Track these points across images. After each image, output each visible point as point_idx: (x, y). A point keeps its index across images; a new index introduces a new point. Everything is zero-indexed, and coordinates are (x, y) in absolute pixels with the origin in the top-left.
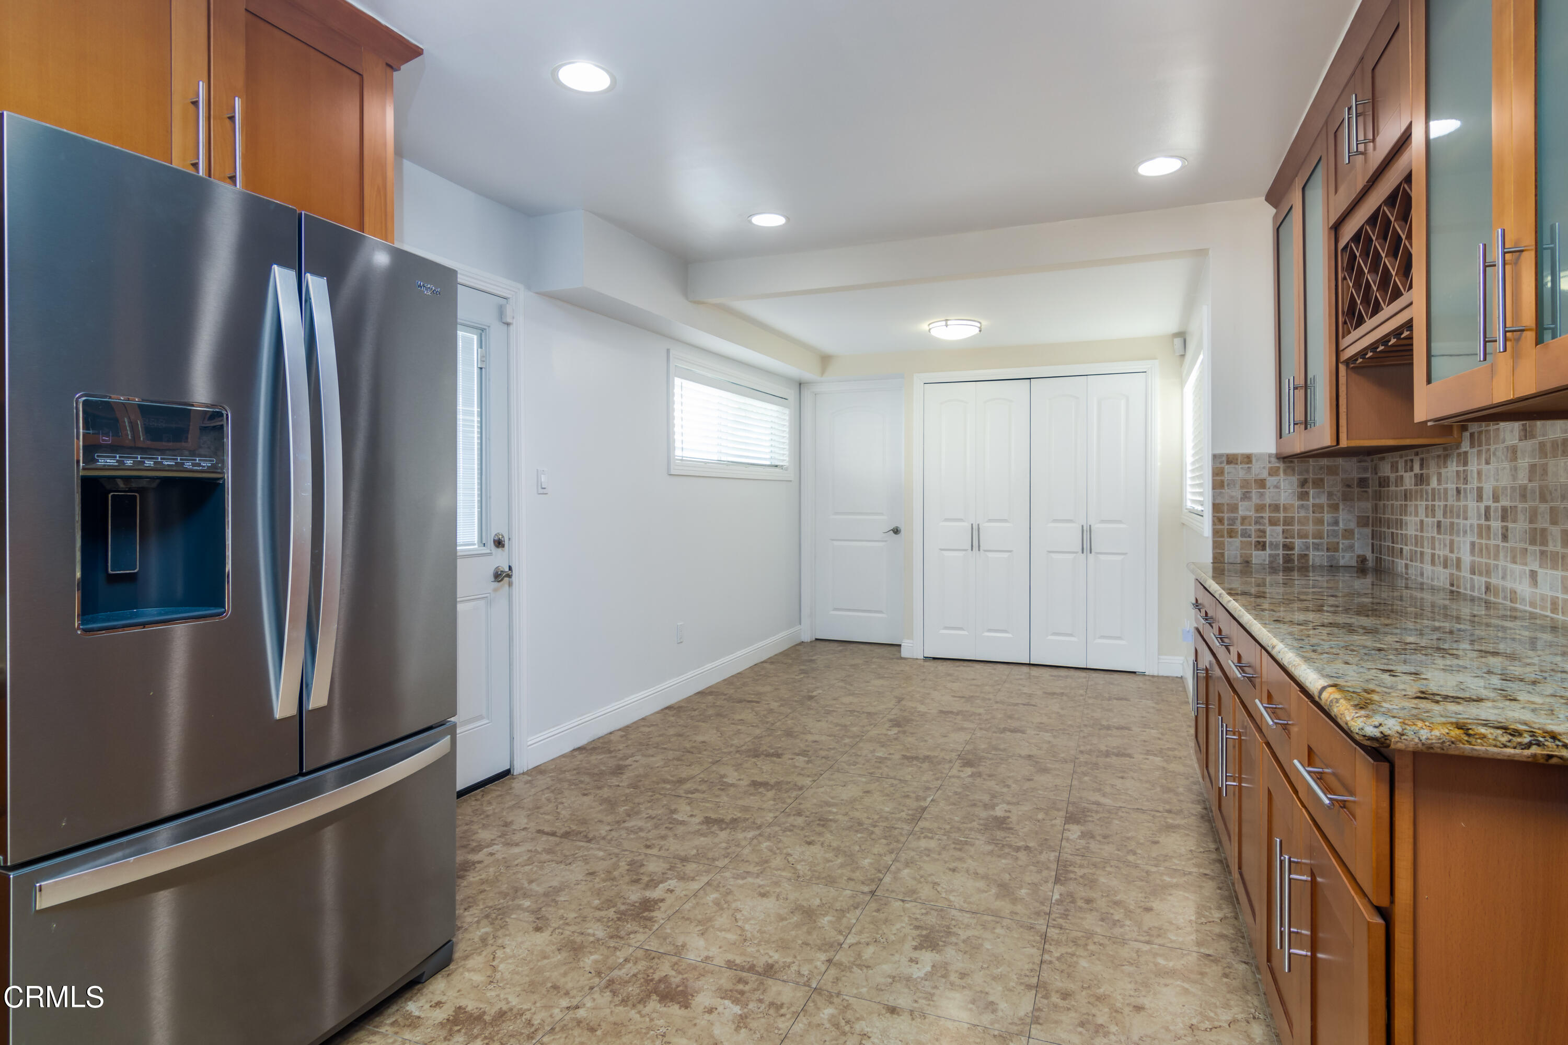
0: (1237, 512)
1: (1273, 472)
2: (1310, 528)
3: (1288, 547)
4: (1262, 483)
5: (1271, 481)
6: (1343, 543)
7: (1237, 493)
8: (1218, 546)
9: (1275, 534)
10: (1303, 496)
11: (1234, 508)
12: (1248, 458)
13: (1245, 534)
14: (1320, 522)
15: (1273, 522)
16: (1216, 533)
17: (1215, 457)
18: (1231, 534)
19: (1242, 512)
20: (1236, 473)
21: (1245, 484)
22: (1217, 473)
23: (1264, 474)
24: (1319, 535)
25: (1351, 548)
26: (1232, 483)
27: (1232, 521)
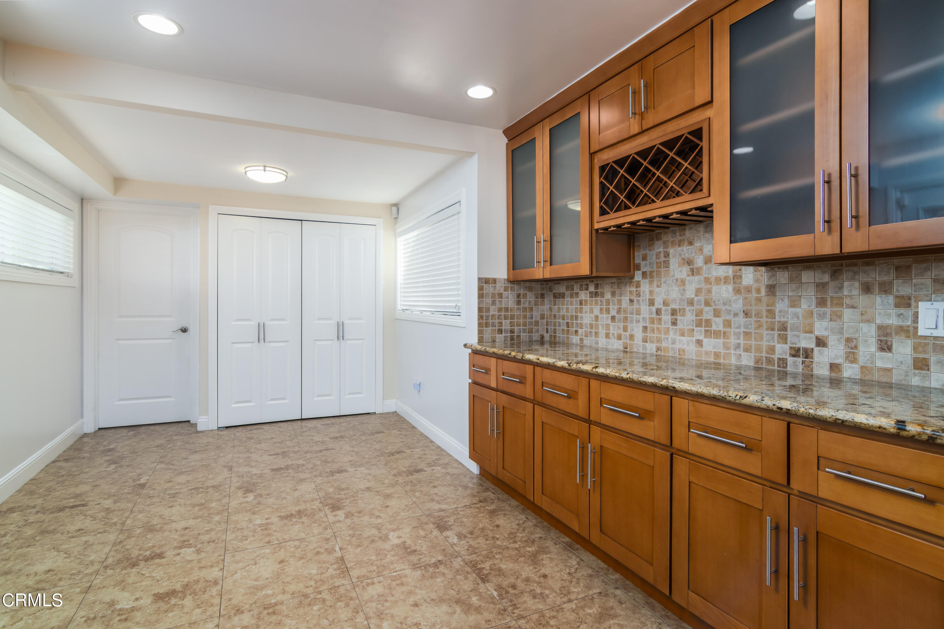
0: (490, 313)
1: (506, 289)
2: (521, 321)
3: (512, 332)
4: (500, 295)
5: (505, 294)
6: (535, 328)
7: (489, 300)
8: (480, 332)
9: (506, 324)
10: (519, 303)
11: (488, 310)
12: (495, 281)
13: (493, 325)
14: (525, 317)
15: (506, 318)
16: (480, 325)
17: (480, 279)
18: (487, 325)
19: (491, 313)
20: (489, 289)
21: (493, 296)
22: (480, 289)
23: (502, 291)
24: (525, 325)
25: (537, 331)
26: (487, 294)
27: (487, 317)
